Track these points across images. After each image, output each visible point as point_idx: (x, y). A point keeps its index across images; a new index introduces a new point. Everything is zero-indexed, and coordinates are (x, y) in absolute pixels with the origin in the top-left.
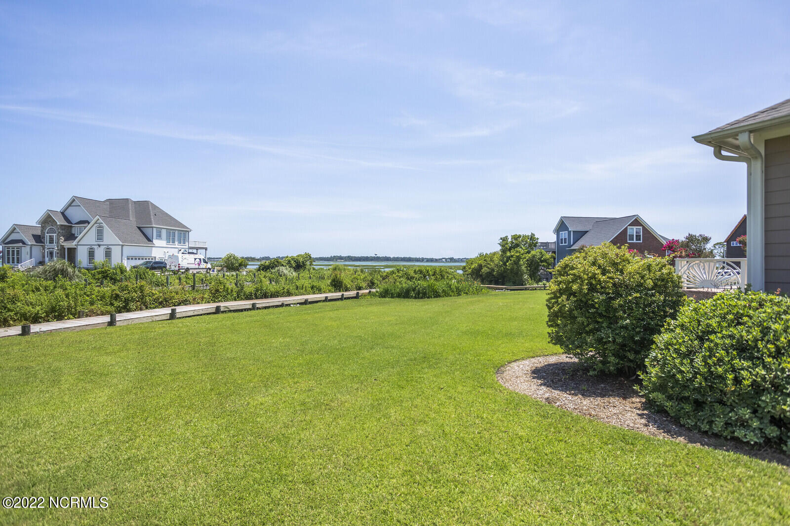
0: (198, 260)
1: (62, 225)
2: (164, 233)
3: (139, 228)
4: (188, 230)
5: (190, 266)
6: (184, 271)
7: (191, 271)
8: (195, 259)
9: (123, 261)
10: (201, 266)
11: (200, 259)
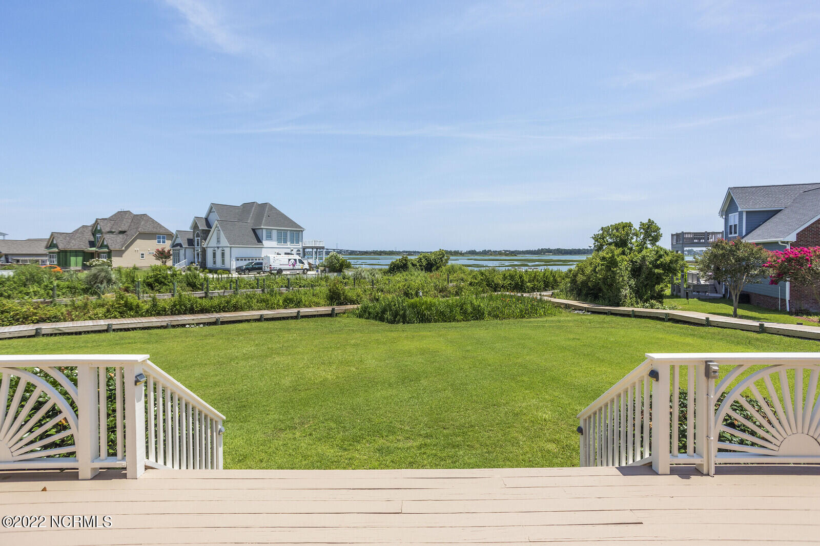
0: (293, 261)
1: (203, 230)
2: (274, 234)
3: (254, 230)
4: (302, 229)
5: (283, 267)
6: (276, 272)
7: (284, 273)
8: (289, 260)
9: (232, 262)
10: (296, 267)
11: (295, 260)
